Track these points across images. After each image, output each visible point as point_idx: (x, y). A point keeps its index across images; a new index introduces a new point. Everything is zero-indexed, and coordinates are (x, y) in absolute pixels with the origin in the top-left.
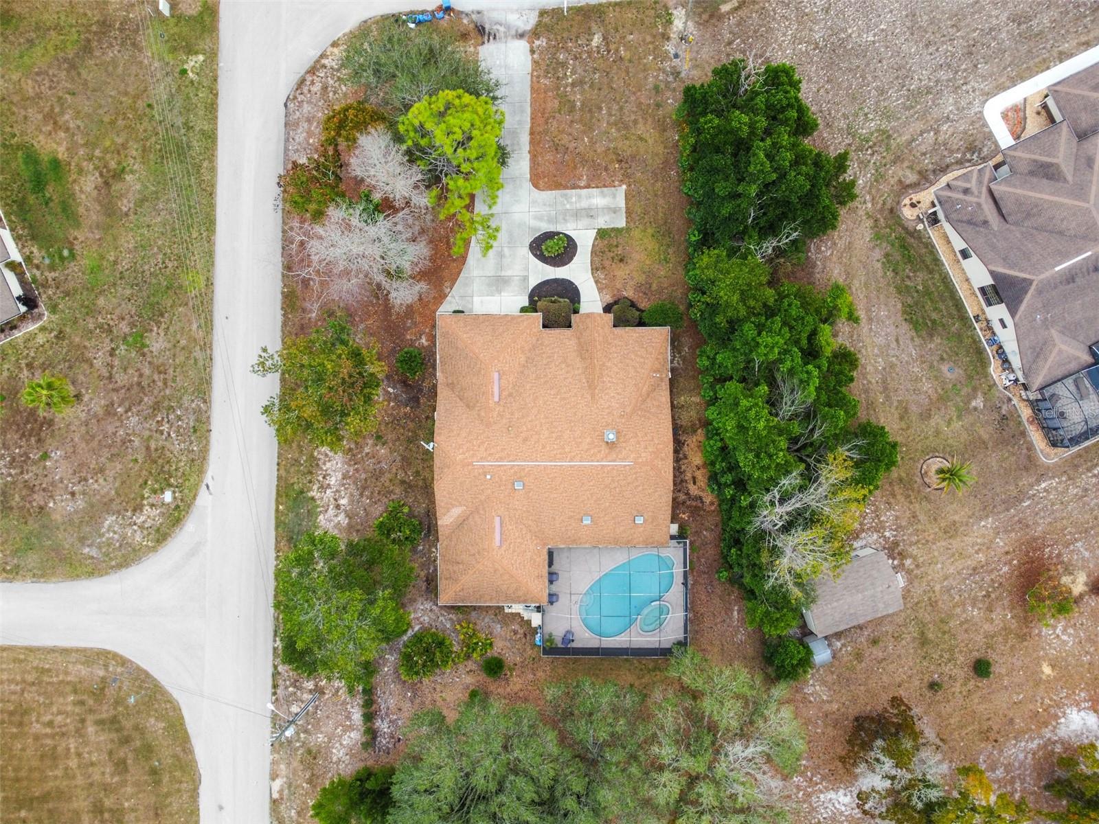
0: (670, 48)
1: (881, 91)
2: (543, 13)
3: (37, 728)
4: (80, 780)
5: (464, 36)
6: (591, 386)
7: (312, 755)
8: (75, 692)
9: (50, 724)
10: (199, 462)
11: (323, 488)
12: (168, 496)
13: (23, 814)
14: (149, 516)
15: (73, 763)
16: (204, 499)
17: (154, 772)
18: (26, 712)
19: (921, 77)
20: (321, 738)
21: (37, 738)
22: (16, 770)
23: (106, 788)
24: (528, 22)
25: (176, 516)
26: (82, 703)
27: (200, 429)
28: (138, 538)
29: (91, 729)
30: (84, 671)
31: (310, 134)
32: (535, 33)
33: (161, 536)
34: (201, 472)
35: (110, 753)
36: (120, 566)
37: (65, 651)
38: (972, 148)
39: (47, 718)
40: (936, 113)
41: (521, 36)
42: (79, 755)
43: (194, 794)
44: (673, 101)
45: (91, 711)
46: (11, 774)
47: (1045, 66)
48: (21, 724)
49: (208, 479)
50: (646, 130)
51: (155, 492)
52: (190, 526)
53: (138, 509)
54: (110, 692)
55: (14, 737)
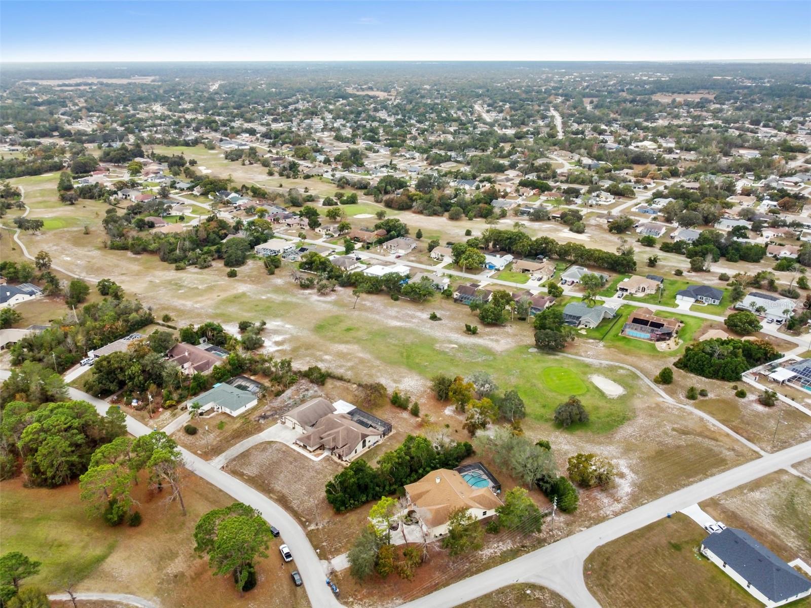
0: (320, 527)
1: (319, 480)
2: (321, 559)
3: (627, 597)
4: (628, 576)
5: (336, 576)
6: (428, 491)
7: (568, 524)
8: (607, 593)
9: (622, 594)
10: (512, 587)
11: (496, 553)
12: (528, 592)
13: (651, 585)
14: (538, 594)
15: (626, 581)
16: (521, 580)
17: (608, 559)
18: (625, 602)
19: (313, 474)
20: (562, 524)
21: (629, 595)
22: (642, 595)
23: (623, 568)
24: (325, 562)
25: (533, 586)
26: (609, 589)
27: (501, 591)
28: (547, 595)
29: (613, 582)
30: (599, 593)
31: (388, 603)
32: (327, 559)
33: (542, 588)
34: (514, 585)
35: (614, 573)
36: (560, 596)
37: (598, 601)
38: (328, 460)
39: (621, 596)
40: (321, 468)
41: (330, 563)
42: (622, 581)
43: (603, 546)
44: (338, 519)
45: (608, 585)
46: (645, 595)
47: (303, 455)
48: (630, 602)
49: (515, 582)
50: (349, 520)
51: (530, 597)
52: (532, 580)
53: (538, 599)
54: (598, 583)
55: (635, 602)
